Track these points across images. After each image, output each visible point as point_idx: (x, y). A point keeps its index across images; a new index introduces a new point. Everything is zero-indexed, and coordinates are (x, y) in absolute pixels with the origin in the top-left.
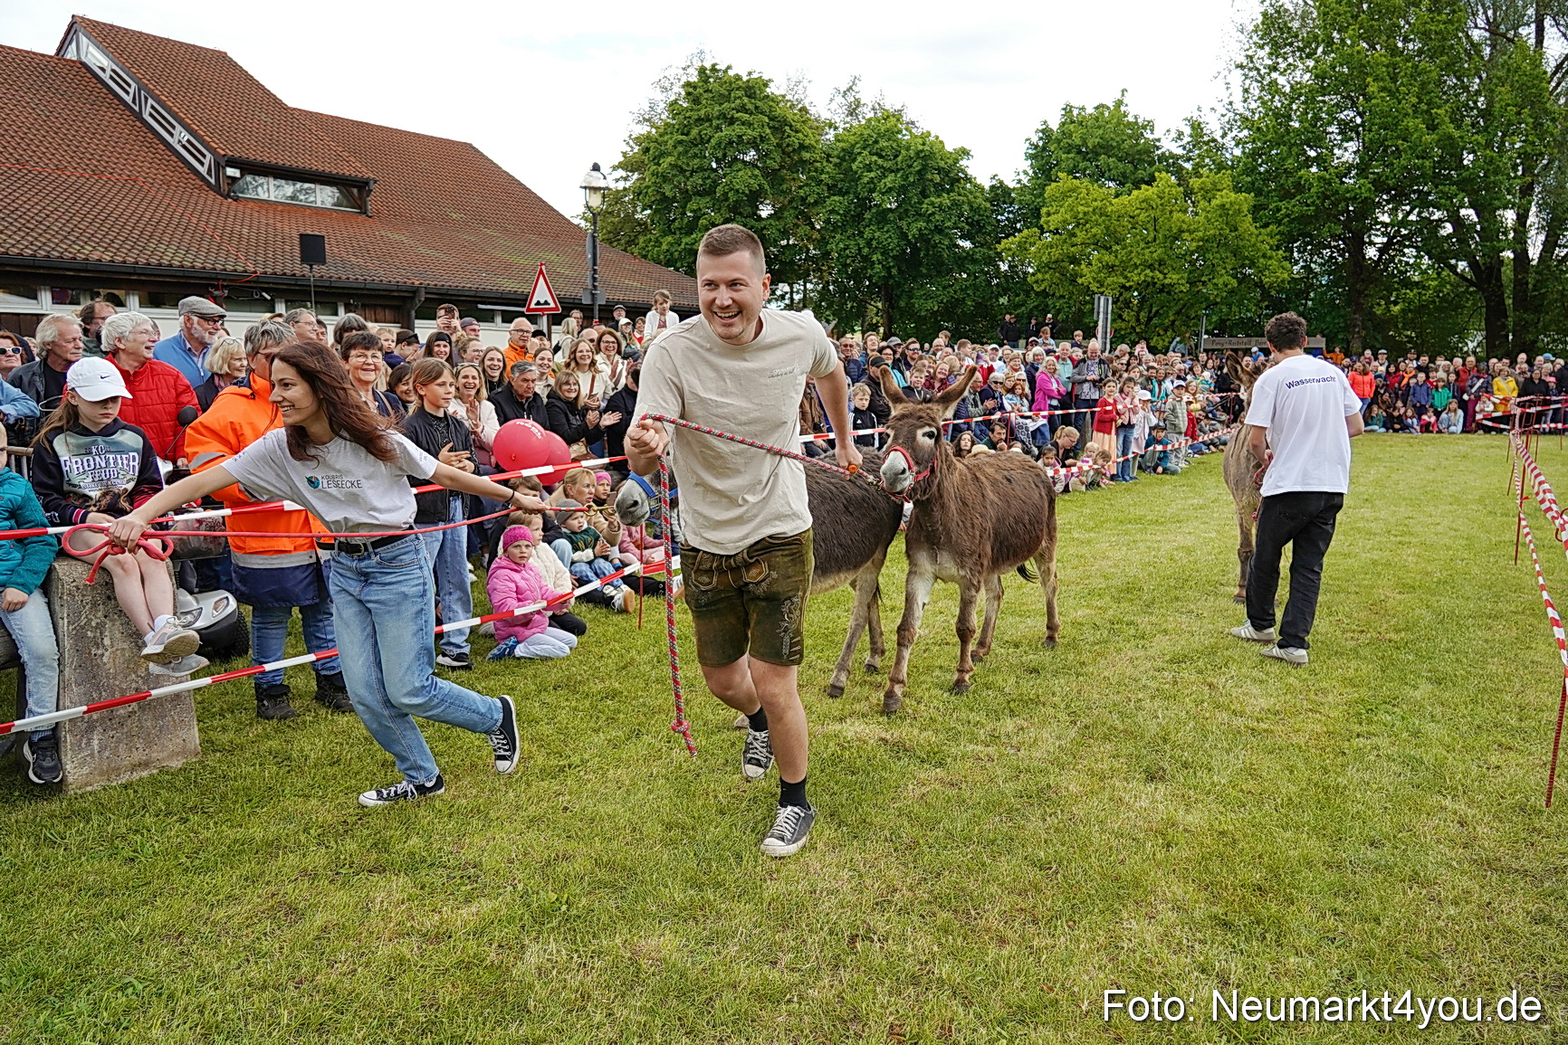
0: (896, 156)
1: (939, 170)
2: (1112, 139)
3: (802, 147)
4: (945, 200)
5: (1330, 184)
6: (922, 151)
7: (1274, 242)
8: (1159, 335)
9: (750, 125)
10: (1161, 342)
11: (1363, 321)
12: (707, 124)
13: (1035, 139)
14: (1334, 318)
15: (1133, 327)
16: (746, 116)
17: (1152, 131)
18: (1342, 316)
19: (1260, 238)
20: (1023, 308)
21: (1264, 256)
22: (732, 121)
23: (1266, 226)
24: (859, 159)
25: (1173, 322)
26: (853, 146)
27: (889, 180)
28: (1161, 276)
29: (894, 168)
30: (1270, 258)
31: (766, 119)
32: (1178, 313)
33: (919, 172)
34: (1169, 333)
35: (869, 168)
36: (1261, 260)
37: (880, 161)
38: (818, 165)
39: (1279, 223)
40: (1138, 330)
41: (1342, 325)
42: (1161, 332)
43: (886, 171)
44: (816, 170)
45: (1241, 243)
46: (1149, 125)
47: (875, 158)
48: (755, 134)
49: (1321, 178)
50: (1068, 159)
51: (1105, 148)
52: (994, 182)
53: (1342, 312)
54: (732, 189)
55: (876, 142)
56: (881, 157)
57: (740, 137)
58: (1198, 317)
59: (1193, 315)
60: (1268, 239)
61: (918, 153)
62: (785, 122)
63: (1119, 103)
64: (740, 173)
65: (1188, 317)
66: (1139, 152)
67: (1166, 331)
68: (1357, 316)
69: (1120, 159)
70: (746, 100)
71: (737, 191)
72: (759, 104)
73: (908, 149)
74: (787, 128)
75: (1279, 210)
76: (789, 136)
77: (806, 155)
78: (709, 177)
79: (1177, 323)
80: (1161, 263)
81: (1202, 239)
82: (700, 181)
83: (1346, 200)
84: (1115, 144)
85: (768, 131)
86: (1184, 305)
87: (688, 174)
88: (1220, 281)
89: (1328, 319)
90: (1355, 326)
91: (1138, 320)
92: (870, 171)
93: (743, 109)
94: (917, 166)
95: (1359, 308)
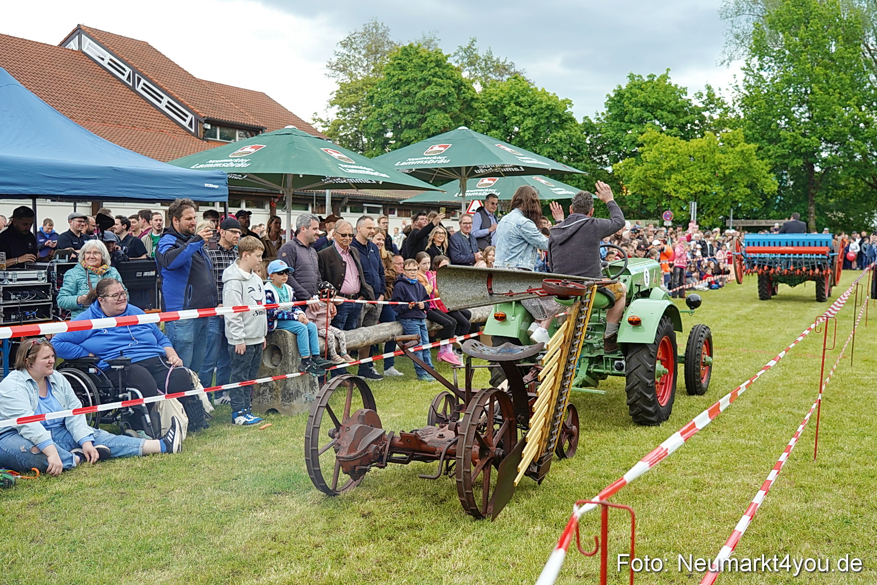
0: (530, 106)
1: (559, 116)
2: (663, 100)
3: (472, 99)
4: (561, 134)
5: (796, 138)
6: (550, 105)
7: (768, 169)
9: (441, 86)
11: (815, 210)
12: (413, 84)
13: (612, 95)
16: (440, 80)
17: (686, 95)
19: (761, 166)
21: (764, 177)
22: (429, 83)
23: (762, 159)
24: (509, 108)
26: (502, 99)
27: (529, 122)
28: (709, 188)
29: (530, 113)
30: (767, 178)
31: (451, 82)
33: (547, 118)
35: (515, 114)
36: (763, 179)
37: (521, 109)
38: (482, 111)
39: (769, 157)
43: (525, 116)
44: (480, 114)
45: (751, 170)
46: (684, 91)
47: (518, 108)
48: (446, 92)
49: (791, 136)
50: (636, 111)
51: (660, 106)
52: (586, 121)
54: (432, 126)
55: (518, 97)
56: (521, 106)
57: (437, 93)
60: (764, 167)
61: (548, 107)
62: (462, 84)
63: (665, 77)
64: (437, 116)
66: (679, 107)
68: (811, 208)
69: (669, 112)
70: (437, 69)
71: (436, 127)
72: (445, 71)
73: (541, 102)
74: (463, 87)
75: (769, 150)
76: (464, 93)
77: (475, 105)
78: (415, 117)
80: (710, 180)
81: (732, 169)
82: (410, 120)
83: (805, 147)
84: (665, 103)
85: (453, 90)
86: (719, 203)
87: (401, 114)
88: (741, 190)
92: (515, 115)
93: (435, 75)
94: (547, 113)
95: (813, 203)
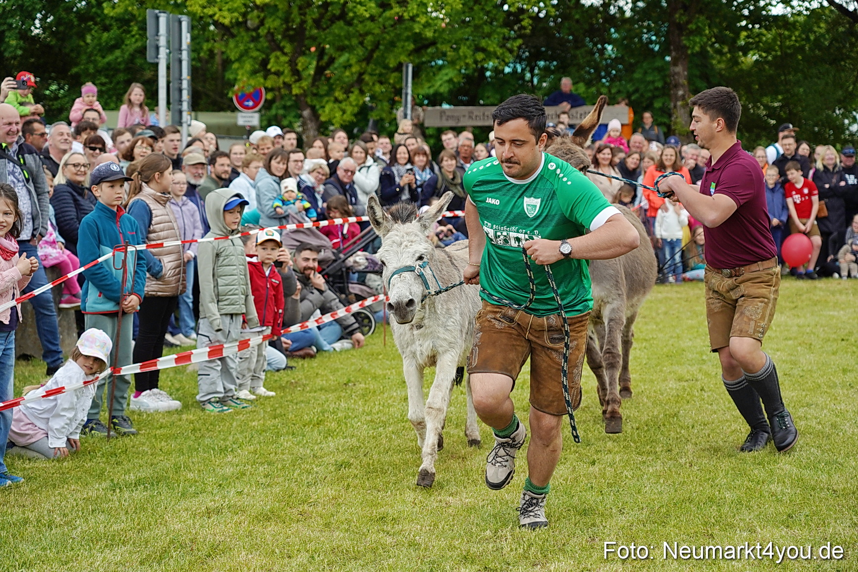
8: (336, 100)
10: (338, 114)
11: (690, 79)
14: (645, 73)
15: (288, 86)
18: (660, 70)
20: (118, 53)
25: (361, 74)
32: (368, 59)
34: (353, 97)
40: (296, 91)
41: (659, 84)
42: (339, 94)
53: (658, 63)
58: (399, 68)
59: (392, 64)
65: (386, 67)
67: (348, 91)
68: (679, 69)
79: (367, 78)
89: (637, 75)
90: (676, 86)
91: (296, 73)
95: (681, 53)
